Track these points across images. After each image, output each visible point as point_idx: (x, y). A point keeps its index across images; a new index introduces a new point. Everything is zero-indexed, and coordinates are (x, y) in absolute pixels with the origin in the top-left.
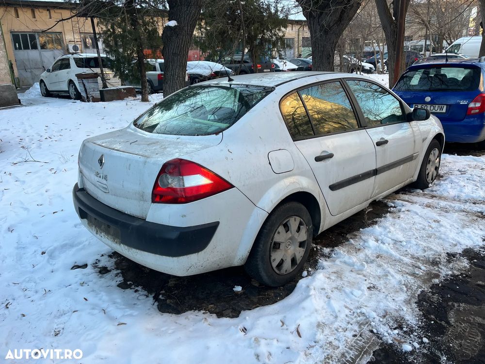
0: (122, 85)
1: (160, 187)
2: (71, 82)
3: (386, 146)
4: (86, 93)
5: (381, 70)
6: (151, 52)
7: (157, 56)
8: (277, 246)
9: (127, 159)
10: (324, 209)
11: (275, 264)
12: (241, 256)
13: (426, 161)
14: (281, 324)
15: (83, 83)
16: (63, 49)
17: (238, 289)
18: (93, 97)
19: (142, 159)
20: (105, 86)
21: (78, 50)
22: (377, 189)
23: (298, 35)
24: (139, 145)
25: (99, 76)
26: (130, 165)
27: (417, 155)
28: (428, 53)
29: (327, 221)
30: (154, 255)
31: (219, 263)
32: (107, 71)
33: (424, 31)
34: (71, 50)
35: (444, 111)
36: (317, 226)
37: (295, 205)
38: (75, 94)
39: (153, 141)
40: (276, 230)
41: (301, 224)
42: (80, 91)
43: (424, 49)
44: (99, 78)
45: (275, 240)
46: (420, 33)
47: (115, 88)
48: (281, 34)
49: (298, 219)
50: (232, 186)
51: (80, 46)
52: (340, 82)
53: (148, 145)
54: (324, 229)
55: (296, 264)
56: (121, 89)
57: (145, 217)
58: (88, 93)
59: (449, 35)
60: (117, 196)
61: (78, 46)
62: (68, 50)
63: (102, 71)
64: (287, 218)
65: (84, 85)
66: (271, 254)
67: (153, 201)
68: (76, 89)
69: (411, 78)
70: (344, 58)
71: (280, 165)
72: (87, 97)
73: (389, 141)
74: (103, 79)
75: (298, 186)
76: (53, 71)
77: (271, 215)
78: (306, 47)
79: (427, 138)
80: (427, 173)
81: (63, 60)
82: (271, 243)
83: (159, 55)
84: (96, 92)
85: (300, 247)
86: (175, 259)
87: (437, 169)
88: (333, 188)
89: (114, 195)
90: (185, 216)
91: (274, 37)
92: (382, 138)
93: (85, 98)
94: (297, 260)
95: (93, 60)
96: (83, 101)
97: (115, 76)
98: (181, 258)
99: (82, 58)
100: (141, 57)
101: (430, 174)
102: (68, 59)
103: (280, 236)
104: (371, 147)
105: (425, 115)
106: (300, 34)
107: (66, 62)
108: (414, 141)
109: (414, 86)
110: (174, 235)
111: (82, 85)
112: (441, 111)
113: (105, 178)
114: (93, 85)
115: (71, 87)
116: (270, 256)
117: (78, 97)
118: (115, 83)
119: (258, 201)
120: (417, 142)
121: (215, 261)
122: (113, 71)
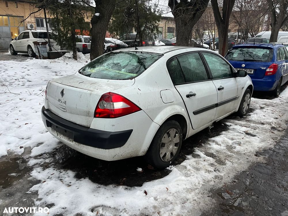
0: (61, 50)
1: (99, 108)
2: (29, 46)
3: (222, 90)
4: (39, 54)
5: (213, 48)
6: (80, 31)
7: (83, 33)
8: (163, 145)
9: (80, 92)
11: (161, 156)
12: (143, 150)
13: (243, 101)
14: (167, 190)
15: (37, 47)
16: (24, 26)
17: (140, 170)
18: (43, 56)
19: (89, 92)
20: (51, 50)
21: (33, 28)
22: (217, 115)
23: (165, 26)
24: (85, 84)
25: (48, 43)
26: (81, 95)
27: (239, 97)
28: (239, 40)
29: (190, 132)
31: (131, 154)
32: (51, 40)
33: (237, 27)
34: (29, 28)
35: (252, 73)
37: (174, 122)
38: (31, 54)
39: (93, 82)
40: (163, 136)
41: (176, 133)
42: (35, 52)
43: (237, 37)
44: (47, 45)
45: (162, 142)
46: (235, 28)
47: (57, 51)
48: (156, 25)
49: (175, 130)
50: (140, 109)
51: (34, 25)
52: (198, 53)
53: (91, 84)
54: (189, 137)
55: (173, 156)
56: (60, 52)
57: (89, 126)
58: (40, 53)
59: (251, 30)
60: (72, 113)
61: (33, 25)
62: (27, 27)
63: (49, 40)
64: (169, 129)
65: (38, 49)
66: (160, 150)
67: (95, 117)
68: (32, 50)
69: (233, 53)
70: (192, 40)
71: (167, 98)
72: (40, 56)
73: (225, 88)
74: (50, 46)
75: (176, 111)
76: (18, 39)
77: (161, 127)
78: (171, 32)
79: (244, 87)
80: (243, 107)
81: (25, 33)
82: (160, 143)
83: (84, 33)
84: (45, 53)
85: (175, 146)
87: (248, 105)
88: (195, 113)
89: (70, 113)
90: (114, 125)
91: (152, 26)
92: (221, 86)
93: (38, 56)
94: (174, 153)
95: (43, 34)
96: (37, 58)
97: (57, 44)
98: (110, 150)
99: (37, 32)
100: (74, 34)
101: (245, 108)
102: (28, 33)
103: (165, 139)
104: (215, 91)
105: (244, 74)
108: (238, 89)
109: (235, 58)
110: (107, 137)
111: (37, 49)
112: (250, 73)
113: (65, 103)
114: (43, 49)
115: (29, 50)
116: (159, 151)
117: (34, 56)
118: (57, 48)
119: (154, 119)
121: (129, 152)
122: (56, 41)
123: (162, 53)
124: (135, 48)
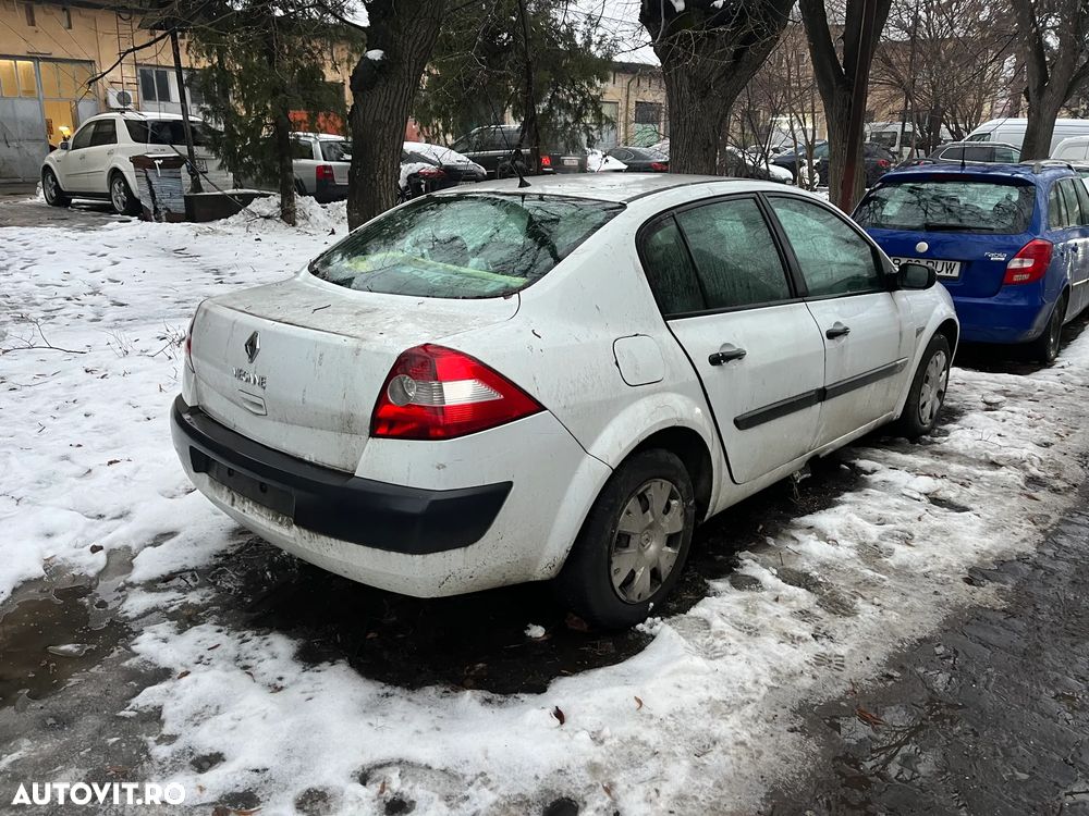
0: (235, 187)
1: (390, 403)
2: (116, 174)
3: (843, 340)
4: (153, 201)
5: (808, 182)
6: (305, 118)
7: (319, 126)
8: (624, 540)
9: (316, 344)
10: (720, 467)
11: (618, 581)
12: (551, 560)
13: (921, 377)
14: (638, 705)
15: (147, 177)
16: (96, 98)
17: (537, 632)
18: (169, 210)
19: (351, 342)
20: (197, 186)
21: (129, 103)
22: (823, 432)
23: (628, 96)
24: (335, 313)
25: (185, 162)
26: (322, 355)
27: (905, 363)
28: (907, 150)
29: (724, 494)
30: (370, 549)
31: (504, 571)
32: (200, 151)
33: (900, 103)
34: (114, 103)
35: (956, 273)
36: (702, 503)
37: (663, 454)
38: (124, 203)
39: (366, 307)
40: (624, 507)
41: (672, 496)
42: (136, 195)
43: (898, 141)
44: (184, 167)
45: (619, 528)
46: (891, 106)
47: (219, 193)
48: (594, 93)
49: (668, 485)
50: (540, 408)
51: (134, 94)
52: (754, 199)
53: (357, 314)
54: (717, 511)
55: (660, 581)
56: (233, 195)
57: (350, 468)
58: (158, 200)
59: (953, 113)
60: (287, 422)
61: (129, 93)
62: (106, 101)
63: (191, 152)
64: (646, 481)
65: (150, 183)
66: (613, 559)
67: (373, 434)
68: (127, 189)
69: (882, 202)
70: (730, 152)
71: (636, 367)
72: (156, 209)
73: (852, 330)
74: (193, 172)
75: (673, 415)
76: (75, 147)
77: (617, 473)
78: (648, 122)
79: (923, 328)
80: (921, 402)
81: (99, 123)
82: (613, 534)
83: (322, 125)
84: (177, 200)
85: (668, 545)
86: (418, 558)
87: (941, 394)
88: (743, 423)
89: (280, 421)
90: (444, 466)
91: (579, 98)
92: (838, 323)
93: (149, 211)
94: (662, 573)
95: (167, 128)
96: (145, 218)
97: (221, 167)
98: (430, 556)
99: (145, 122)
100: (283, 127)
101: (928, 405)
102: (112, 122)
103: (631, 519)
104: (816, 342)
105: (925, 278)
106: (631, 93)
107: (108, 128)
108: (901, 334)
109: (891, 217)
110: (418, 508)
111: (145, 183)
112: (949, 274)
113: (262, 383)
114: (170, 184)
115: (116, 186)
116: (610, 562)
117: (134, 209)
118: (219, 180)
119: (592, 442)
120: (904, 334)
121: (499, 567)
122: (217, 155)
123: (618, 198)
124: (518, 181)
